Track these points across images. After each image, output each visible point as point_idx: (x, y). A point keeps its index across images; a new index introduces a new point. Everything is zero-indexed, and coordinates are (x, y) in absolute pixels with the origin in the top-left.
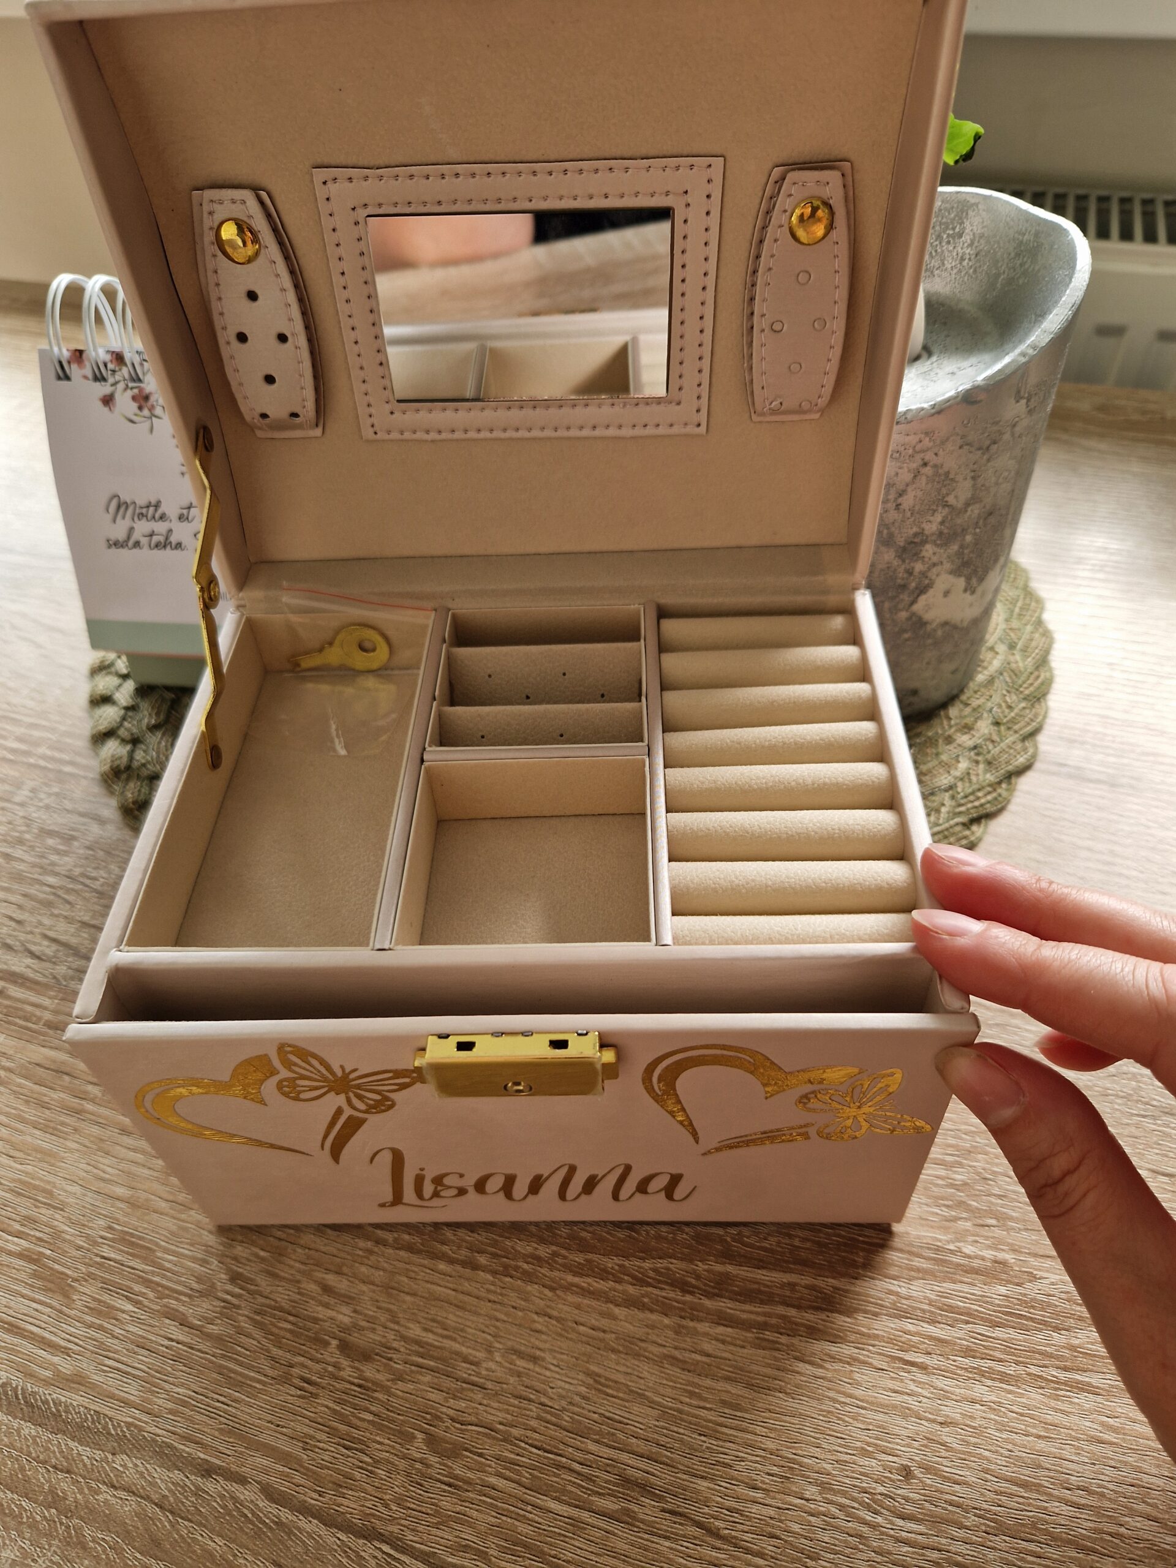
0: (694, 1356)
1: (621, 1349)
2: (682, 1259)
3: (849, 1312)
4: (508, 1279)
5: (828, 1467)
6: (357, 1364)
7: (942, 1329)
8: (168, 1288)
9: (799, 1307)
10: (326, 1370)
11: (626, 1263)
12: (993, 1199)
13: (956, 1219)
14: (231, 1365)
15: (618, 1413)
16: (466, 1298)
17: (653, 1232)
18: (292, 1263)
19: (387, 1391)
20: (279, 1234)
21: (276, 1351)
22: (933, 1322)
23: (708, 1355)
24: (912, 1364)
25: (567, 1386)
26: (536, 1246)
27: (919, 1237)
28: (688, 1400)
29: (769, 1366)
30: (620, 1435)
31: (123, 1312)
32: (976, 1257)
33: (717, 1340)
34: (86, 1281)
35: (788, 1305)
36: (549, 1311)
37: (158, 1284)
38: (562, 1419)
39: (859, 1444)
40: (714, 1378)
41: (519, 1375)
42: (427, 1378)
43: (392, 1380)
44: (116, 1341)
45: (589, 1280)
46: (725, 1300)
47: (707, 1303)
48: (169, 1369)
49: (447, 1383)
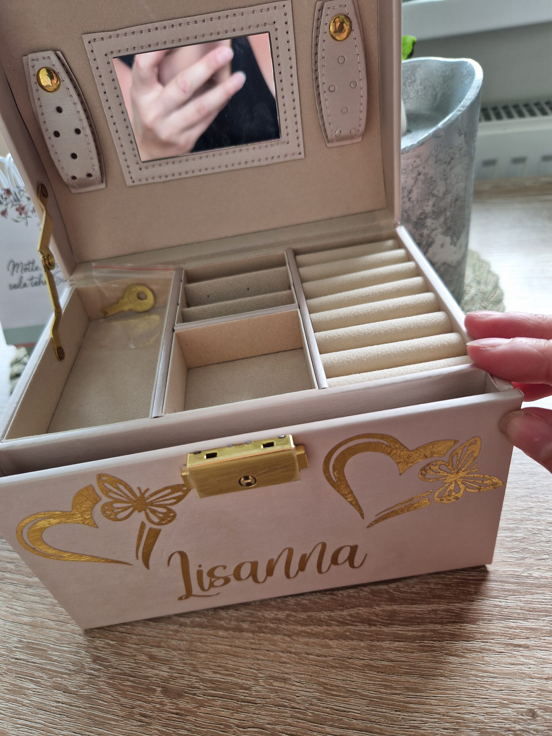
0: (383, 663)
1: (337, 665)
2: (365, 607)
3: (473, 621)
4: (262, 635)
5: (482, 718)
6: (174, 701)
7: (532, 622)
8: (55, 671)
9: (442, 623)
10: (154, 707)
11: (332, 614)
12: (543, 544)
13: (524, 558)
14: (96, 713)
15: (342, 706)
16: (238, 650)
17: (345, 594)
18: (130, 645)
19: (195, 714)
20: (121, 629)
21: (123, 700)
22: (525, 619)
23: (392, 661)
24: (520, 646)
25: (307, 694)
26: (276, 612)
27: (504, 572)
28: (384, 690)
29: (431, 661)
30: (346, 720)
31: (29, 689)
32: (542, 578)
33: (396, 651)
34: (6, 674)
35: (435, 623)
36: (289, 649)
37: (49, 670)
38: (307, 715)
39: (498, 700)
40: (398, 674)
41: (276, 691)
42: (219, 703)
43: (197, 707)
44: (24, 708)
45: (312, 627)
46: (396, 626)
47: (385, 629)
48: (58, 720)
49: (232, 704)
